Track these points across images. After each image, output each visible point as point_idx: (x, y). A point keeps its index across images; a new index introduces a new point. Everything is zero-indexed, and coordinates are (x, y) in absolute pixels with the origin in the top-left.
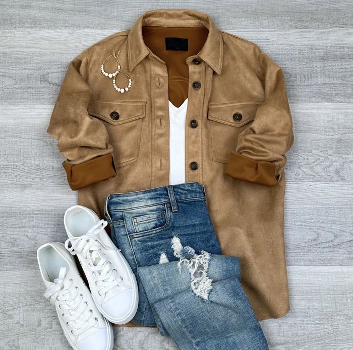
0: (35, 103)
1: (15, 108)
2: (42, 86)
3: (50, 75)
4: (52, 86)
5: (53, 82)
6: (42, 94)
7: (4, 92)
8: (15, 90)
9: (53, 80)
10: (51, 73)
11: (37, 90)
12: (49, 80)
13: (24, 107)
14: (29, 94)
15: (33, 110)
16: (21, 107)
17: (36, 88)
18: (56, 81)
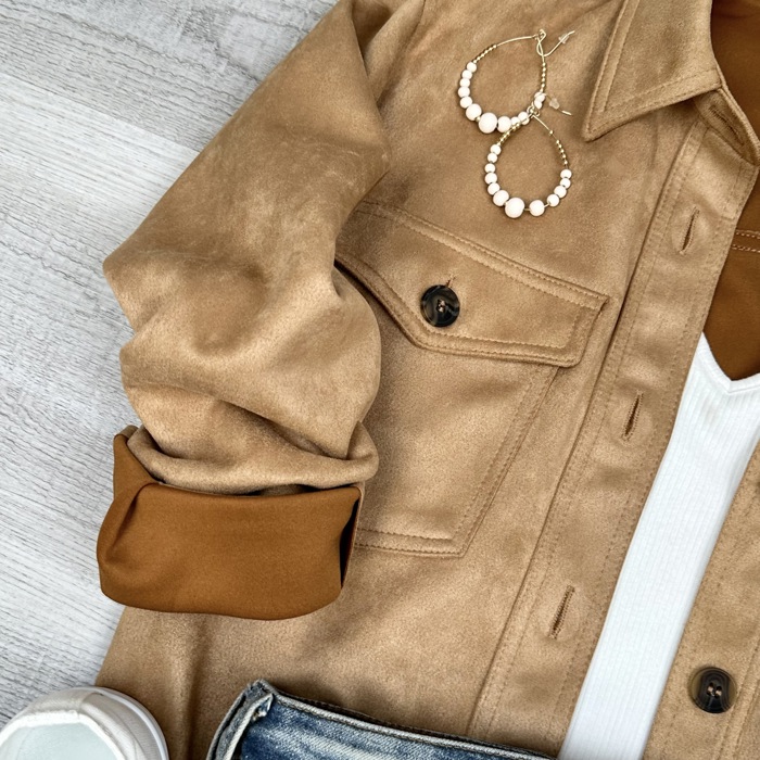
0: (123, 111)
1: (28, 100)
2: (181, 53)
3: (236, 21)
4: (222, 69)
5: (235, 55)
6: (165, 87)
7: (14, 15)
8: (63, 25)
9: (237, 48)
10: (245, 15)
11: (155, 61)
12: (223, 42)
13: (68, 113)
14: (112, 67)
15: (99, 137)
16: (57, 109)
17: (153, 52)
18: (250, 57)
